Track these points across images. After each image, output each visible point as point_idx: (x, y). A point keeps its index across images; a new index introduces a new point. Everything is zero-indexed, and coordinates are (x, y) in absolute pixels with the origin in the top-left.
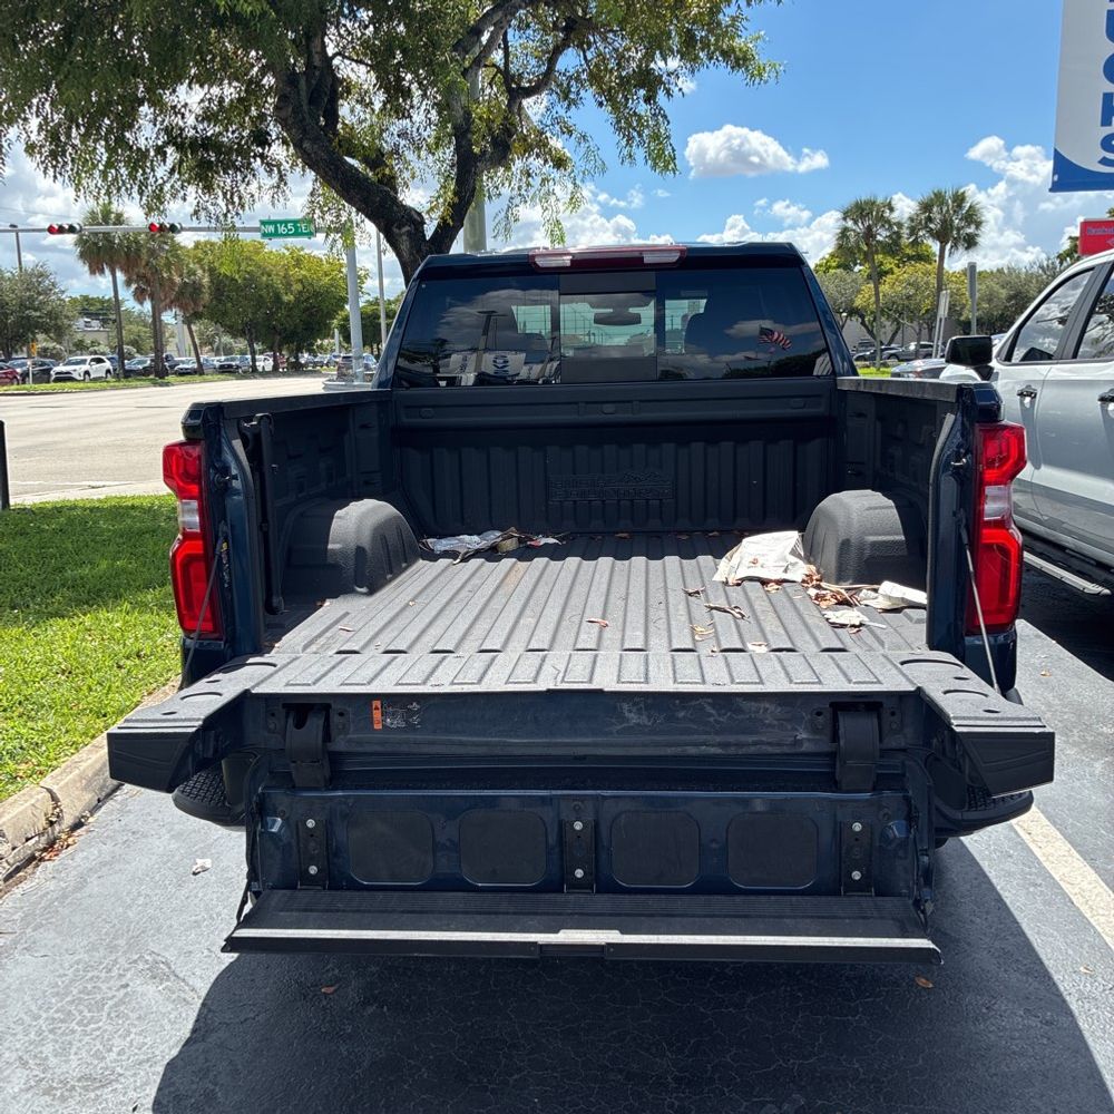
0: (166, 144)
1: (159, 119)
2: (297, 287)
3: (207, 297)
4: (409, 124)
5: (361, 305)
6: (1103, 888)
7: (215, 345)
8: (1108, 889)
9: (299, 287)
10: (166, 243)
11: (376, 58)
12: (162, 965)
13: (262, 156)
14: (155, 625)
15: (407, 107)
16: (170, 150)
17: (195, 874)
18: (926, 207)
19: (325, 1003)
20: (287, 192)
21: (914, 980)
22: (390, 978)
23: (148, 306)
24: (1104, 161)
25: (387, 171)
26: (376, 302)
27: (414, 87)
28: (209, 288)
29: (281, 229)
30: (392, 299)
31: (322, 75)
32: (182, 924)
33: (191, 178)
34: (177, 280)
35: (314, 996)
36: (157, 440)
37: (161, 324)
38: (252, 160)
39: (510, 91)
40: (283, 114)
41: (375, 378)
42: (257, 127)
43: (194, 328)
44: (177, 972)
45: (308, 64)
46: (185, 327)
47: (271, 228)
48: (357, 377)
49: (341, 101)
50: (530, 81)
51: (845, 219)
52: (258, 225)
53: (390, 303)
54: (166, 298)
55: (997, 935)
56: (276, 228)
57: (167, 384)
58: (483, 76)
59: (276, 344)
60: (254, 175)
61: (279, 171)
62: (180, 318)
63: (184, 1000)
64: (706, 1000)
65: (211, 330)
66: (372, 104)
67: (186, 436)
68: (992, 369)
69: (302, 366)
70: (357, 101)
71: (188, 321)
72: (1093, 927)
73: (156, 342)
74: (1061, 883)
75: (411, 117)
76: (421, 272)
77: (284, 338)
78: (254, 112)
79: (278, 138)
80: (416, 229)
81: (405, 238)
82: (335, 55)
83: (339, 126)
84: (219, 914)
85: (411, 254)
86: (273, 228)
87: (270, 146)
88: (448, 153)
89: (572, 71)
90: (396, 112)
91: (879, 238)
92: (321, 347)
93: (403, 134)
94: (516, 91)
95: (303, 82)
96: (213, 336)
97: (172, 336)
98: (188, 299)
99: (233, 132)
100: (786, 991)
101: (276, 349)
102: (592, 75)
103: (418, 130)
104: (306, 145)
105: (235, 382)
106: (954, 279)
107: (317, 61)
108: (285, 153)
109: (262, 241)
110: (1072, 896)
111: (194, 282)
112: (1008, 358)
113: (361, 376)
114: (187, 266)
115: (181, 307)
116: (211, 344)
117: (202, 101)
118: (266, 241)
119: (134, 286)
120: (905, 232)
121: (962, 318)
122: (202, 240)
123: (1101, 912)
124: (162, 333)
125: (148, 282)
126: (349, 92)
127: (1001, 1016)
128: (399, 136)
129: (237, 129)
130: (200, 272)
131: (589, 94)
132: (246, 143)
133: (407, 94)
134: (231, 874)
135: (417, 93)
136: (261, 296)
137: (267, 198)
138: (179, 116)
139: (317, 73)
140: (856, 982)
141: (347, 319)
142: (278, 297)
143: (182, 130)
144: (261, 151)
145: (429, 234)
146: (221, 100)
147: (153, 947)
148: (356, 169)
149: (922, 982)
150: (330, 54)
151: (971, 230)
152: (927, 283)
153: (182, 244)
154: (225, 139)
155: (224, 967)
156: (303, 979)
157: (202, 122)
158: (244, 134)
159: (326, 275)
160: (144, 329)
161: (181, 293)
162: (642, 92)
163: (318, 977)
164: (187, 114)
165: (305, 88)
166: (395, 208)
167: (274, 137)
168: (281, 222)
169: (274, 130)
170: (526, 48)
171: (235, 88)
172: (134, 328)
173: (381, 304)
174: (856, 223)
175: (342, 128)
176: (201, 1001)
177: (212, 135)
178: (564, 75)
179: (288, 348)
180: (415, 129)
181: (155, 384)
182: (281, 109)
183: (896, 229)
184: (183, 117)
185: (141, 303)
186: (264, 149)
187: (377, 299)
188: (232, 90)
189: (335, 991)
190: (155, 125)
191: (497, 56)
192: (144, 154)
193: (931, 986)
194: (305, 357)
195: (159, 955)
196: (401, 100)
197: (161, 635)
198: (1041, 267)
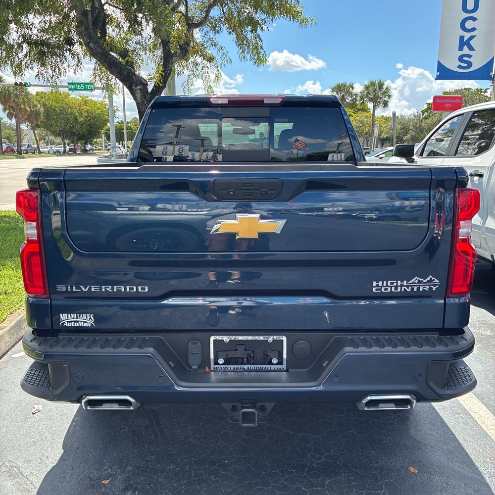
0: (23, 42)
1: (19, 30)
2: (85, 114)
3: (42, 117)
4: (141, 38)
5: (115, 123)
6: (490, 415)
7: (46, 141)
8: (493, 415)
9: (86, 114)
10: (23, 92)
11: (125, 6)
12: (15, 469)
13: (69, 50)
14: (15, 277)
15: (140, 30)
16: (25, 45)
17: (33, 414)
18: (367, 88)
19: (104, 490)
20: (82, 67)
21: (407, 468)
22: (139, 474)
23: (14, 121)
24: (460, 67)
25: (130, 59)
26: (122, 122)
27: (144, 20)
28: (44, 113)
29: (78, 87)
30: (129, 121)
31: (99, 13)
32: (26, 444)
33: (35, 59)
34: (28, 109)
35: (98, 486)
36: (18, 184)
37: (20, 130)
38: (65, 52)
39: (188, 24)
40: (80, 30)
41: (128, 157)
42: (67, 36)
43: (36, 132)
44: (23, 473)
45: (93, 7)
46: (32, 131)
47: (73, 86)
48: (113, 156)
49: (108, 26)
50: (198, 21)
51: (332, 91)
52: (67, 85)
53: (128, 123)
54: (22, 117)
55: (445, 442)
56: (75, 86)
57: (23, 158)
58: (176, 17)
59: (75, 140)
60: (66, 59)
61: (78, 58)
62: (30, 127)
63: (27, 489)
64: (305, 483)
65: (44, 133)
66: (123, 28)
67: (29, 187)
68: (414, 159)
69: (87, 150)
70: (116, 26)
71: (33, 129)
72: (490, 436)
73: (18, 138)
74: (470, 412)
75: (142, 35)
76: (152, 104)
77: (79, 138)
78: (66, 29)
79: (77, 42)
80: (144, 87)
81: (138, 91)
82: (105, 4)
83: (107, 37)
84: (46, 437)
85: (141, 99)
86: (74, 86)
87: (73, 45)
88: (159, 52)
89: (217, 17)
90: (134, 32)
91: (347, 100)
92: (96, 142)
93: (138, 43)
94: (191, 25)
95: (90, 15)
96: (45, 136)
97: (26, 135)
98: (33, 118)
99: (56, 38)
100: (344, 476)
101: (75, 142)
102: (226, 19)
103: (145, 40)
104: (91, 45)
105: (56, 157)
106: (378, 119)
107: (97, 5)
108: (81, 49)
109: (68, 92)
110: (476, 419)
111: (36, 110)
112: (421, 154)
113: (115, 156)
114: (33, 103)
115: (30, 122)
116: (44, 140)
117: (40, 22)
118: (71, 92)
119: (7, 111)
120: (359, 98)
121: (381, 137)
122: (40, 91)
123: (492, 428)
124: (21, 134)
125: (14, 110)
126: (112, 22)
127: (454, 488)
128: (136, 43)
129: (58, 37)
130: (39, 106)
131: (225, 28)
132: (62, 44)
133: (140, 24)
134: (53, 414)
135: (144, 23)
136: (68, 118)
137: (72, 70)
138: (29, 29)
139: (97, 11)
140: (379, 470)
141: (108, 130)
142: (76, 119)
143: (30, 36)
144: (69, 47)
145: (150, 90)
146: (51, 23)
147: (10, 458)
148: (115, 58)
149: (412, 469)
150: (103, 3)
151: (386, 99)
152: (367, 121)
153: (31, 93)
154: (52, 41)
155: (49, 469)
156: (91, 476)
157: (40, 32)
158: (61, 39)
159: (99, 109)
160: (12, 132)
161: (30, 115)
162: (250, 28)
163: (100, 474)
164: (33, 28)
165: (91, 18)
166: (134, 77)
167: (75, 42)
168: (78, 84)
169: (76, 38)
170: (195, 5)
171: (57, 17)
172: (7, 131)
173: (124, 123)
174: (337, 93)
175: (108, 39)
176: (36, 490)
177: (46, 39)
178: (213, 19)
179: (81, 142)
180: (143, 41)
181: (17, 158)
182: (79, 27)
183: (354, 97)
184: (31, 30)
185: (11, 120)
186: (70, 47)
187: (122, 121)
188: (55, 18)
189: (110, 482)
190: (18, 33)
191: (182, 8)
192: (12, 46)
193: (417, 472)
194: (89, 147)
195: (13, 462)
196: (136, 27)
197: (18, 282)
198: (415, 116)
